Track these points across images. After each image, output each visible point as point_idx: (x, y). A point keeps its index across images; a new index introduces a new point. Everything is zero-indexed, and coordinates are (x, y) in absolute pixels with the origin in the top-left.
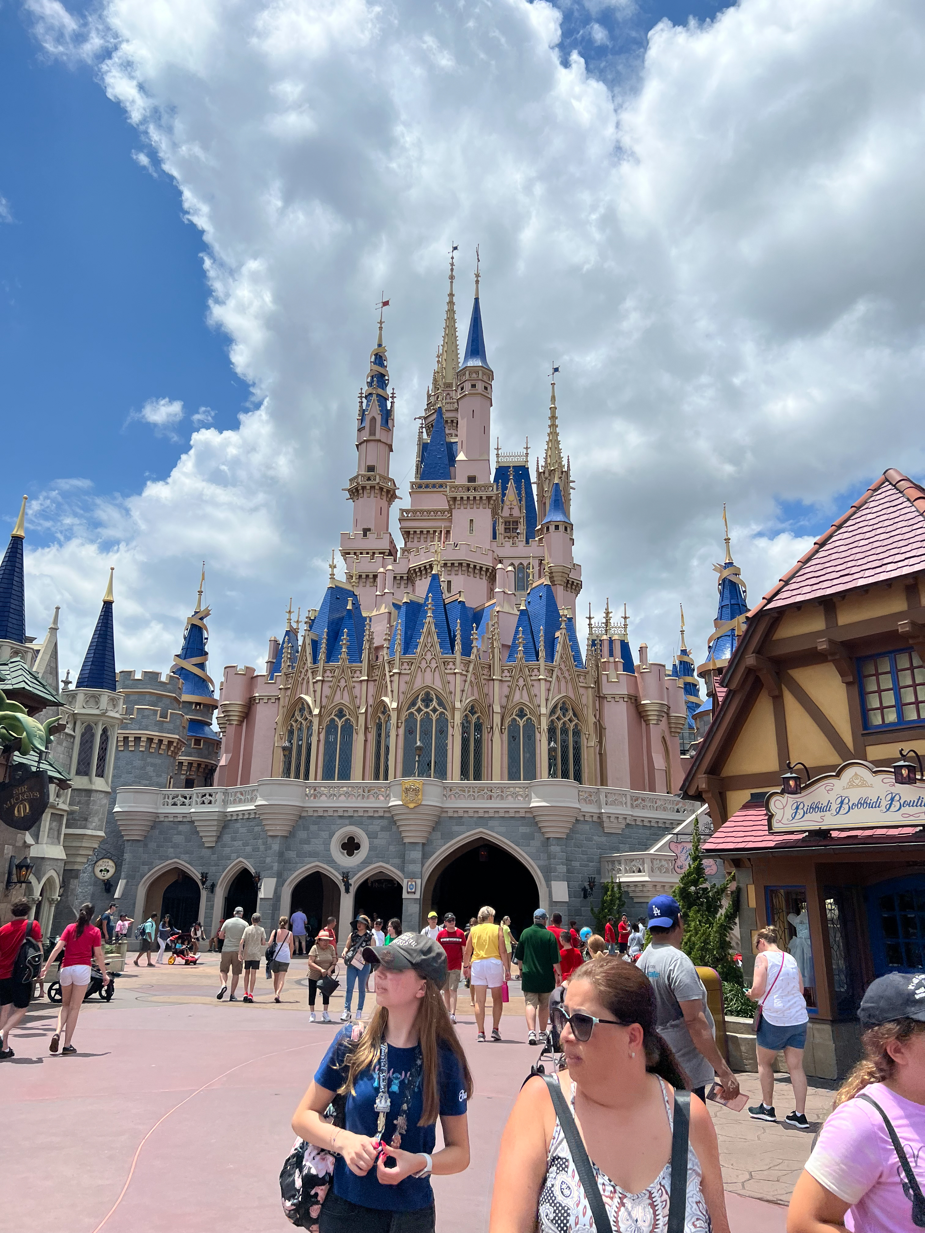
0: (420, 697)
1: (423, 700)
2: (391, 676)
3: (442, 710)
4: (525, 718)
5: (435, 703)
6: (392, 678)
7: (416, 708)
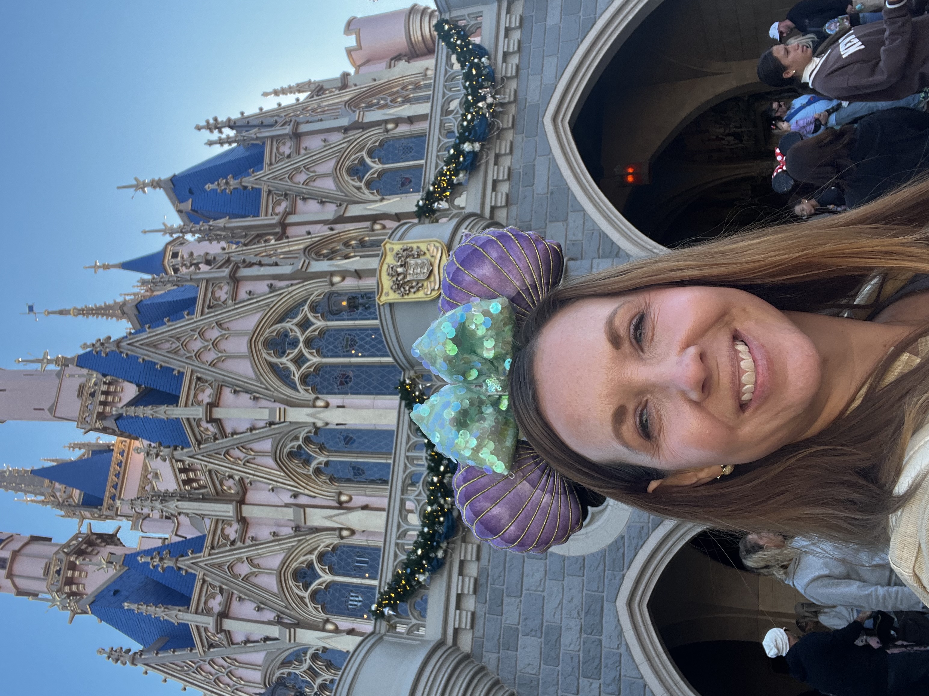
0: (274, 360)
1: (283, 353)
2: (224, 435)
3: (306, 308)
4: (368, 161)
5: (290, 325)
6: (229, 430)
7: (293, 367)
